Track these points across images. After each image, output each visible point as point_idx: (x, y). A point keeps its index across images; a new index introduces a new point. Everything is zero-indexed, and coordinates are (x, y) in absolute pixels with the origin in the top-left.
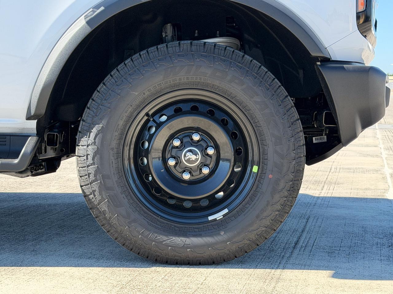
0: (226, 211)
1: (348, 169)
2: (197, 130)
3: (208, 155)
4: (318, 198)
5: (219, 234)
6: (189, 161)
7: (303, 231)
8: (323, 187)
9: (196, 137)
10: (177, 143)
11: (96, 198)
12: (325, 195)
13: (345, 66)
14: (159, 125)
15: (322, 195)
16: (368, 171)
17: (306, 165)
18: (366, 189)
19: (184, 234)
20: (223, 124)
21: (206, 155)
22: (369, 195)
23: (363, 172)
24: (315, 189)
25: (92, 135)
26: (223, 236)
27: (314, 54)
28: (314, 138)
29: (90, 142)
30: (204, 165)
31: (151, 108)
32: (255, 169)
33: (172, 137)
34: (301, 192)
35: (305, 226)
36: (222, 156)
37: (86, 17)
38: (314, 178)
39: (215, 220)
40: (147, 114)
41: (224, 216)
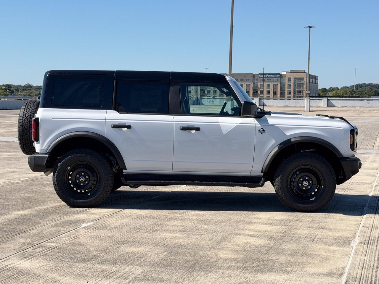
0: (315, 198)
1: (358, 183)
2: (307, 176)
3: (310, 183)
4: (342, 195)
5: (313, 204)
6: (305, 184)
7: (336, 205)
8: (345, 191)
9: (311, 182)
10: (301, 180)
11: (280, 194)
12: (345, 194)
13: (347, 159)
14: (297, 175)
15: (344, 194)
16: (366, 184)
17: (337, 185)
18: (362, 192)
19: (304, 204)
20: (314, 175)
21: (309, 183)
22: (362, 194)
23: (364, 185)
24: (342, 192)
25: (280, 178)
26: (314, 204)
27: (338, 156)
28: (339, 177)
29: (279, 179)
30: (308, 185)
31: (294, 171)
32: (323, 187)
33: (300, 178)
34: (335, 193)
35: (337, 204)
36: (314, 183)
37: (278, 147)
38: (342, 187)
39: (312, 200)
40: (293, 172)
41: (315, 199)
